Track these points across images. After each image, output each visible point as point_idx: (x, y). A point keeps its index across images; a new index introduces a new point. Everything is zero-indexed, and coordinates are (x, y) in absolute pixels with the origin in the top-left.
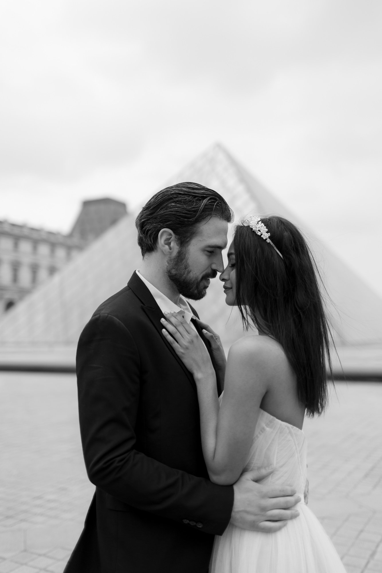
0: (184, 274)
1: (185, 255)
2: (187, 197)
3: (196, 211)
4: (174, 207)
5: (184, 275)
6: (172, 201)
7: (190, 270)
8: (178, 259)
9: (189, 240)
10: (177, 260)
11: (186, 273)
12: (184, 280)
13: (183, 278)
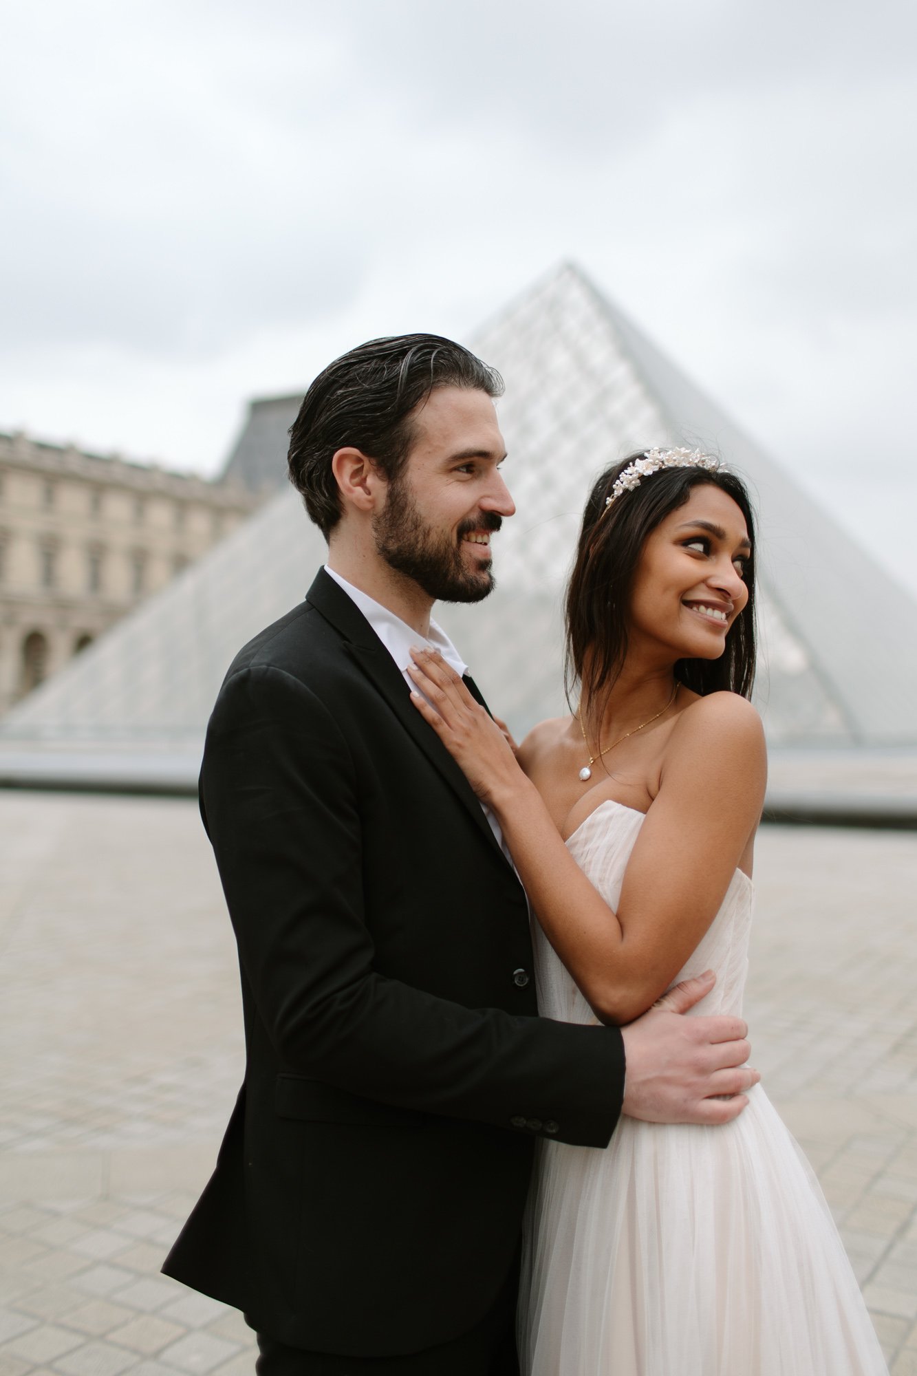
0: (417, 543)
1: (405, 495)
2: (368, 364)
3: (393, 387)
4: (345, 397)
5: (419, 546)
6: (336, 386)
7: (428, 528)
8: (393, 510)
9: (404, 460)
10: (392, 514)
11: (421, 537)
12: (422, 556)
13: (418, 552)
